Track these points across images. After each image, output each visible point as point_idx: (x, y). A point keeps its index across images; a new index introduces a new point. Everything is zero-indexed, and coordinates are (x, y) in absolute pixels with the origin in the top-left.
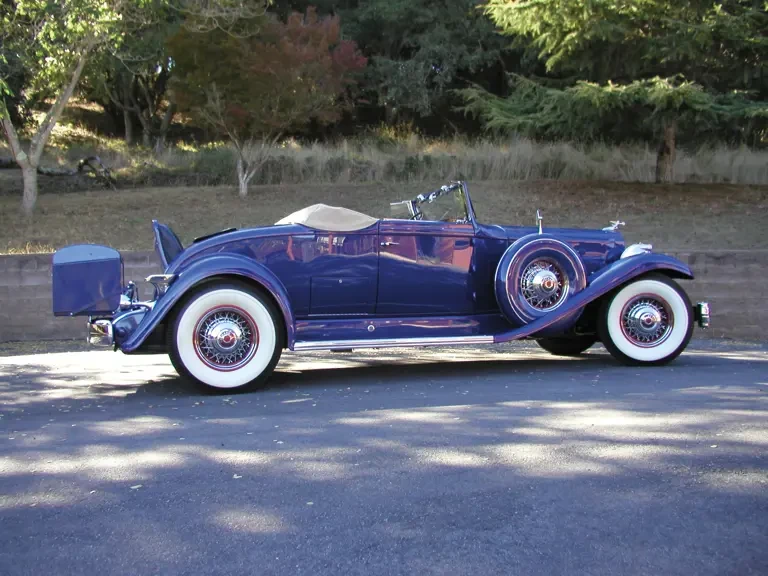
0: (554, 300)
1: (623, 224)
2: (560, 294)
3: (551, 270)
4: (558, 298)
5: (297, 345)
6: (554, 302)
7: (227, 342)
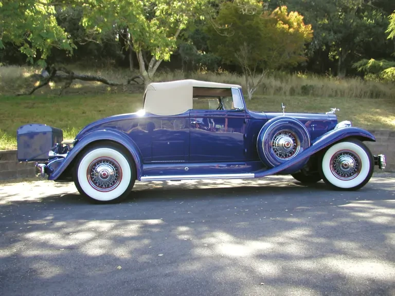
0: (292, 153)
1: (338, 110)
2: (295, 150)
3: (290, 136)
4: (294, 152)
5: (142, 178)
6: (292, 154)
7: (105, 176)
